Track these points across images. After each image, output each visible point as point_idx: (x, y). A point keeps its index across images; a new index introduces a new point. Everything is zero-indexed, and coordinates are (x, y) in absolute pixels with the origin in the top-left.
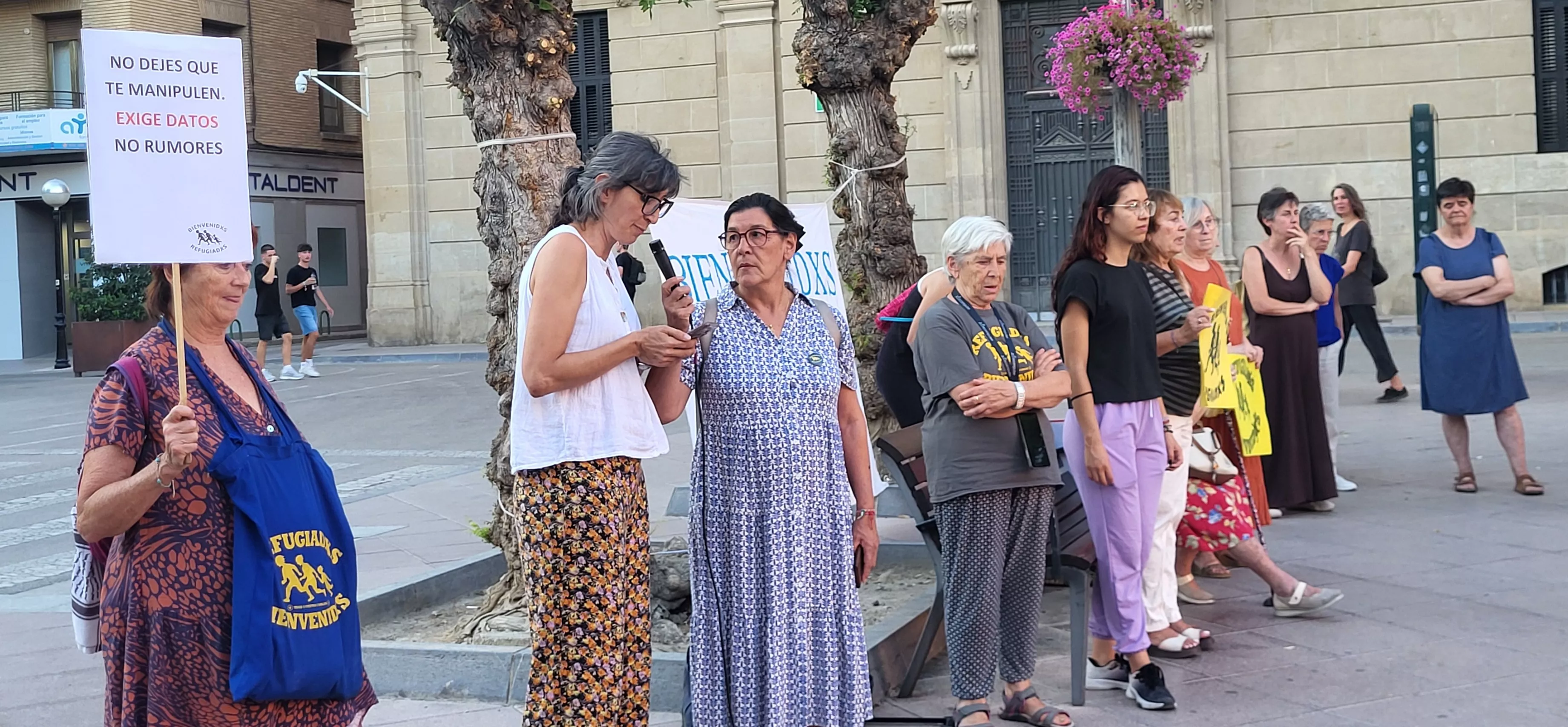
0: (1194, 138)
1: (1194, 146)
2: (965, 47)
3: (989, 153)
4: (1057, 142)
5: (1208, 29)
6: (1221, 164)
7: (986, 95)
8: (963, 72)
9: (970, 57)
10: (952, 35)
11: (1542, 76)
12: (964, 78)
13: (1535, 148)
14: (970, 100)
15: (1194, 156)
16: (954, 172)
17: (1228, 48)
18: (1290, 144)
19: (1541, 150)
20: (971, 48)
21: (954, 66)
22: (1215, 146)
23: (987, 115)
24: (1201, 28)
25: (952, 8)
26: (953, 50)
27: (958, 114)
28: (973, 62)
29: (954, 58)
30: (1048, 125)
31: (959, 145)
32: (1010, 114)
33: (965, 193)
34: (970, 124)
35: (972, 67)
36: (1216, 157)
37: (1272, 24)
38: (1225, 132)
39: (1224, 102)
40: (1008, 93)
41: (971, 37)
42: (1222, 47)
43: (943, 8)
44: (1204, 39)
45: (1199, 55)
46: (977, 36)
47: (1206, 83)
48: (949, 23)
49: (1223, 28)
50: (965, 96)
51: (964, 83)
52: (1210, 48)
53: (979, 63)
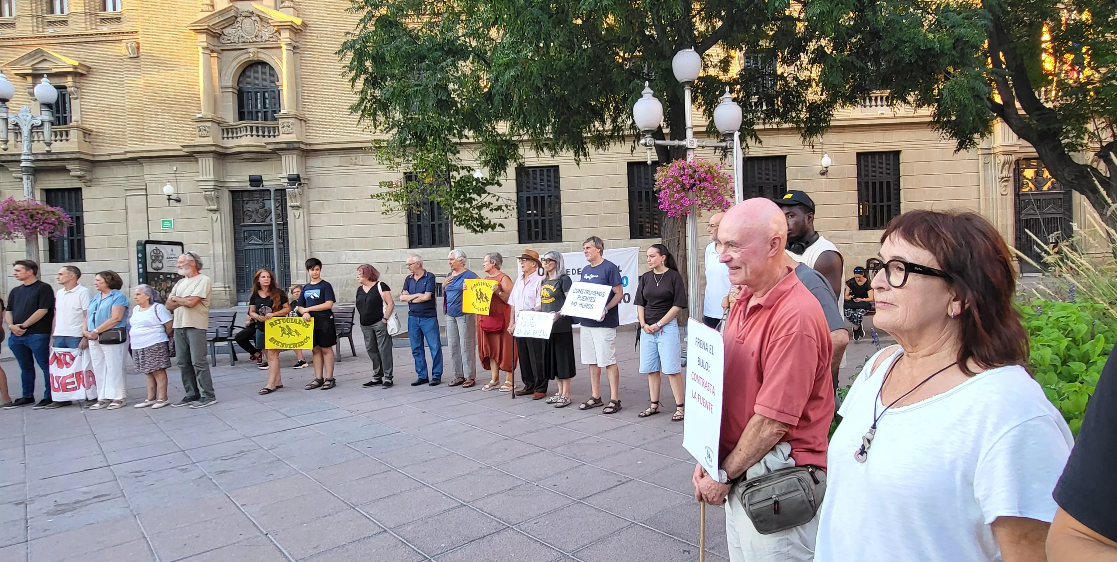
0: (296, 241)
1: (296, 244)
2: (213, 207)
3: (224, 245)
4: (252, 242)
5: (298, 204)
6: (305, 250)
7: (223, 224)
8: (215, 216)
9: (215, 211)
10: (208, 202)
11: (410, 224)
12: (215, 219)
13: (407, 247)
14: (217, 226)
15: (296, 248)
16: (212, 252)
17: (309, 210)
19: (409, 247)
20: (215, 207)
21: (211, 214)
22: (303, 244)
23: (224, 232)
24: (296, 204)
25: (207, 193)
26: (209, 208)
27: (213, 231)
28: (218, 212)
29: (211, 210)
30: (250, 236)
31: (213, 242)
32: (235, 232)
33: (216, 260)
34: (217, 234)
35: (218, 214)
36: (304, 248)
37: (324, 203)
38: (307, 240)
39: (307, 229)
40: (234, 224)
41: (216, 204)
42: (305, 210)
43: (204, 193)
44: (298, 207)
45: (297, 213)
46: (218, 203)
47: (300, 222)
48: (206, 198)
49: (305, 204)
50: (215, 224)
51: (215, 220)
52: (301, 210)
53: (220, 213)
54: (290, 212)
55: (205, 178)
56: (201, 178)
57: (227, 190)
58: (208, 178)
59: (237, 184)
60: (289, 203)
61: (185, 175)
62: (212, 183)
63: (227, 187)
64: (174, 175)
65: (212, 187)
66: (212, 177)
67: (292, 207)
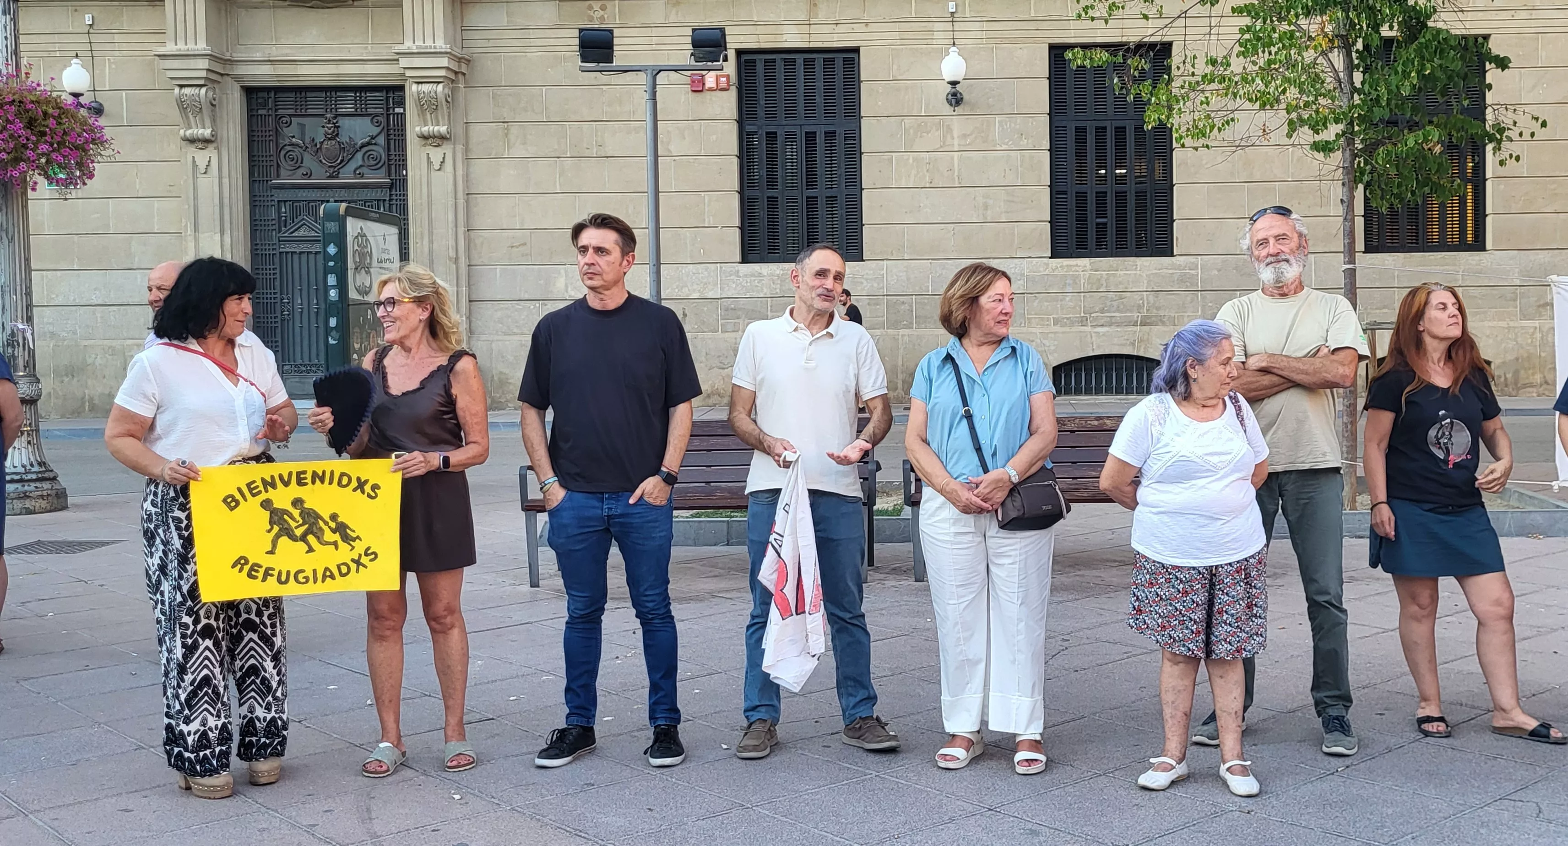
0: (431, 233)
1: (431, 242)
2: (201, 131)
3: (227, 239)
4: (302, 232)
5: (443, 129)
6: (456, 260)
7: (226, 181)
8: (202, 157)
9: (207, 141)
10: (188, 118)
11: (748, 193)
12: (202, 165)
13: (738, 258)
14: (208, 185)
15: (431, 252)
17: (467, 150)
18: (525, 244)
19: (745, 260)
20: (207, 132)
21: (191, 151)
22: (452, 242)
23: (226, 201)
24: (436, 128)
25: (187, 91)
26: (190, 133)
27: (195, 198)
28: (211, 147)
29: (192, 141)
30: (295, 215)
31: (196, 229)
32: (255, 202)
34: (208, 209)
35: (211, 152)
36: (452, 254)
37: (507, 129)
38: (461, 230)
39: (461, 201)
40: (252, 181)
41: (208, 122)
42: (460, 148)
43: (177, 90)
44: (441, 139)
45: (436, 155)
46: (214, 121)
47: (443, 181)
48: (183, 106)
49: (459, 130)
50: (203, 181)
51: (202, 167)
52: (447, 148)
53: (217, 148)
54: (415, 153)
55: (182, 47)
56: (170, 48)
57: (237, 87)
58: (191, 47)
59: (266, 69)
60: (414, 127)
61: (117, 38)
62: (204, 64)
63: (237, 78)
64: (85, 38)
65: (203, 74)
66: (202, 46)
67: (424, 137)
